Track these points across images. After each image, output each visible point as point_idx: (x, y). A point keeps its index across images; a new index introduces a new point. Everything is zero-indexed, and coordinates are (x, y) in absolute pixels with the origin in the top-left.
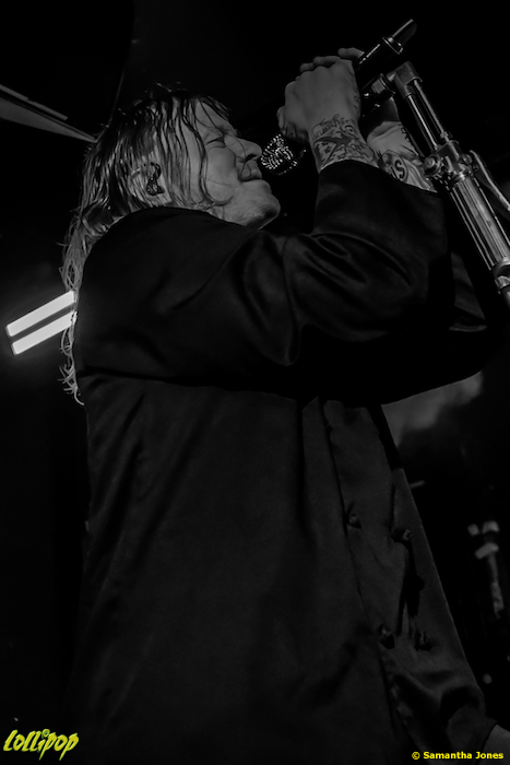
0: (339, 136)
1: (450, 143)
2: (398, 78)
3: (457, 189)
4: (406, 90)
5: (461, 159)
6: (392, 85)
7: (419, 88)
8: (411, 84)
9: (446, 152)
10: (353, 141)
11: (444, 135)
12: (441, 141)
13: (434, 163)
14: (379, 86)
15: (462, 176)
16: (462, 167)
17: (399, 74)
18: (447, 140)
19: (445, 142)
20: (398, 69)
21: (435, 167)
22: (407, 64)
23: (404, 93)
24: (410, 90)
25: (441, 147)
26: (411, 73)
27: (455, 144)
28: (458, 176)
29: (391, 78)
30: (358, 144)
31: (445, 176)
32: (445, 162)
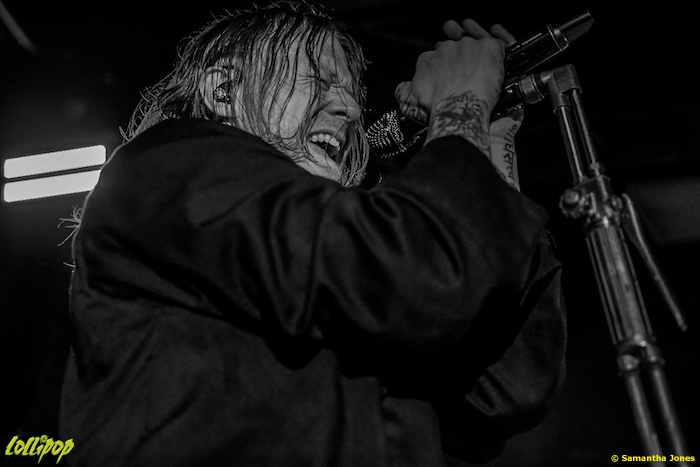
0: (460, 112)
1: (600, 178)
2: (554, 82)
3: (597, 236)
4: (561, 99)
5: (609, 201)
6: (544, 88)
7: (577, 102)
8: (568, 93)
9: (593, 187)
10: (473, 121)
11: (595, 166)
12: (588, 173)
13: (577, 198)
14: (528, 85)
15: (606, 222)
16: (608, 210)
17: (556, 77)
18: (597, 173)
19: (594, 175)
20: (556, 71)
21: (577, 204)
22: (569, 69)
23: (557, 102)
24: (565, 101)
25: (587, 180)
26: (572, 80)
27: (605, 180)
28: (601, 220)
29: (545, 79)
30: (478, 125)
31: (585, 216)
32: (590, 200)
